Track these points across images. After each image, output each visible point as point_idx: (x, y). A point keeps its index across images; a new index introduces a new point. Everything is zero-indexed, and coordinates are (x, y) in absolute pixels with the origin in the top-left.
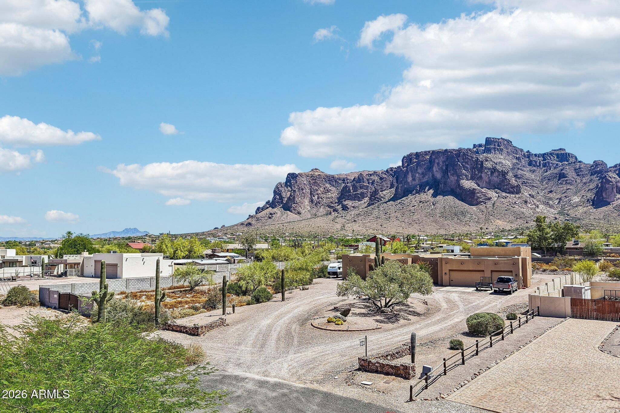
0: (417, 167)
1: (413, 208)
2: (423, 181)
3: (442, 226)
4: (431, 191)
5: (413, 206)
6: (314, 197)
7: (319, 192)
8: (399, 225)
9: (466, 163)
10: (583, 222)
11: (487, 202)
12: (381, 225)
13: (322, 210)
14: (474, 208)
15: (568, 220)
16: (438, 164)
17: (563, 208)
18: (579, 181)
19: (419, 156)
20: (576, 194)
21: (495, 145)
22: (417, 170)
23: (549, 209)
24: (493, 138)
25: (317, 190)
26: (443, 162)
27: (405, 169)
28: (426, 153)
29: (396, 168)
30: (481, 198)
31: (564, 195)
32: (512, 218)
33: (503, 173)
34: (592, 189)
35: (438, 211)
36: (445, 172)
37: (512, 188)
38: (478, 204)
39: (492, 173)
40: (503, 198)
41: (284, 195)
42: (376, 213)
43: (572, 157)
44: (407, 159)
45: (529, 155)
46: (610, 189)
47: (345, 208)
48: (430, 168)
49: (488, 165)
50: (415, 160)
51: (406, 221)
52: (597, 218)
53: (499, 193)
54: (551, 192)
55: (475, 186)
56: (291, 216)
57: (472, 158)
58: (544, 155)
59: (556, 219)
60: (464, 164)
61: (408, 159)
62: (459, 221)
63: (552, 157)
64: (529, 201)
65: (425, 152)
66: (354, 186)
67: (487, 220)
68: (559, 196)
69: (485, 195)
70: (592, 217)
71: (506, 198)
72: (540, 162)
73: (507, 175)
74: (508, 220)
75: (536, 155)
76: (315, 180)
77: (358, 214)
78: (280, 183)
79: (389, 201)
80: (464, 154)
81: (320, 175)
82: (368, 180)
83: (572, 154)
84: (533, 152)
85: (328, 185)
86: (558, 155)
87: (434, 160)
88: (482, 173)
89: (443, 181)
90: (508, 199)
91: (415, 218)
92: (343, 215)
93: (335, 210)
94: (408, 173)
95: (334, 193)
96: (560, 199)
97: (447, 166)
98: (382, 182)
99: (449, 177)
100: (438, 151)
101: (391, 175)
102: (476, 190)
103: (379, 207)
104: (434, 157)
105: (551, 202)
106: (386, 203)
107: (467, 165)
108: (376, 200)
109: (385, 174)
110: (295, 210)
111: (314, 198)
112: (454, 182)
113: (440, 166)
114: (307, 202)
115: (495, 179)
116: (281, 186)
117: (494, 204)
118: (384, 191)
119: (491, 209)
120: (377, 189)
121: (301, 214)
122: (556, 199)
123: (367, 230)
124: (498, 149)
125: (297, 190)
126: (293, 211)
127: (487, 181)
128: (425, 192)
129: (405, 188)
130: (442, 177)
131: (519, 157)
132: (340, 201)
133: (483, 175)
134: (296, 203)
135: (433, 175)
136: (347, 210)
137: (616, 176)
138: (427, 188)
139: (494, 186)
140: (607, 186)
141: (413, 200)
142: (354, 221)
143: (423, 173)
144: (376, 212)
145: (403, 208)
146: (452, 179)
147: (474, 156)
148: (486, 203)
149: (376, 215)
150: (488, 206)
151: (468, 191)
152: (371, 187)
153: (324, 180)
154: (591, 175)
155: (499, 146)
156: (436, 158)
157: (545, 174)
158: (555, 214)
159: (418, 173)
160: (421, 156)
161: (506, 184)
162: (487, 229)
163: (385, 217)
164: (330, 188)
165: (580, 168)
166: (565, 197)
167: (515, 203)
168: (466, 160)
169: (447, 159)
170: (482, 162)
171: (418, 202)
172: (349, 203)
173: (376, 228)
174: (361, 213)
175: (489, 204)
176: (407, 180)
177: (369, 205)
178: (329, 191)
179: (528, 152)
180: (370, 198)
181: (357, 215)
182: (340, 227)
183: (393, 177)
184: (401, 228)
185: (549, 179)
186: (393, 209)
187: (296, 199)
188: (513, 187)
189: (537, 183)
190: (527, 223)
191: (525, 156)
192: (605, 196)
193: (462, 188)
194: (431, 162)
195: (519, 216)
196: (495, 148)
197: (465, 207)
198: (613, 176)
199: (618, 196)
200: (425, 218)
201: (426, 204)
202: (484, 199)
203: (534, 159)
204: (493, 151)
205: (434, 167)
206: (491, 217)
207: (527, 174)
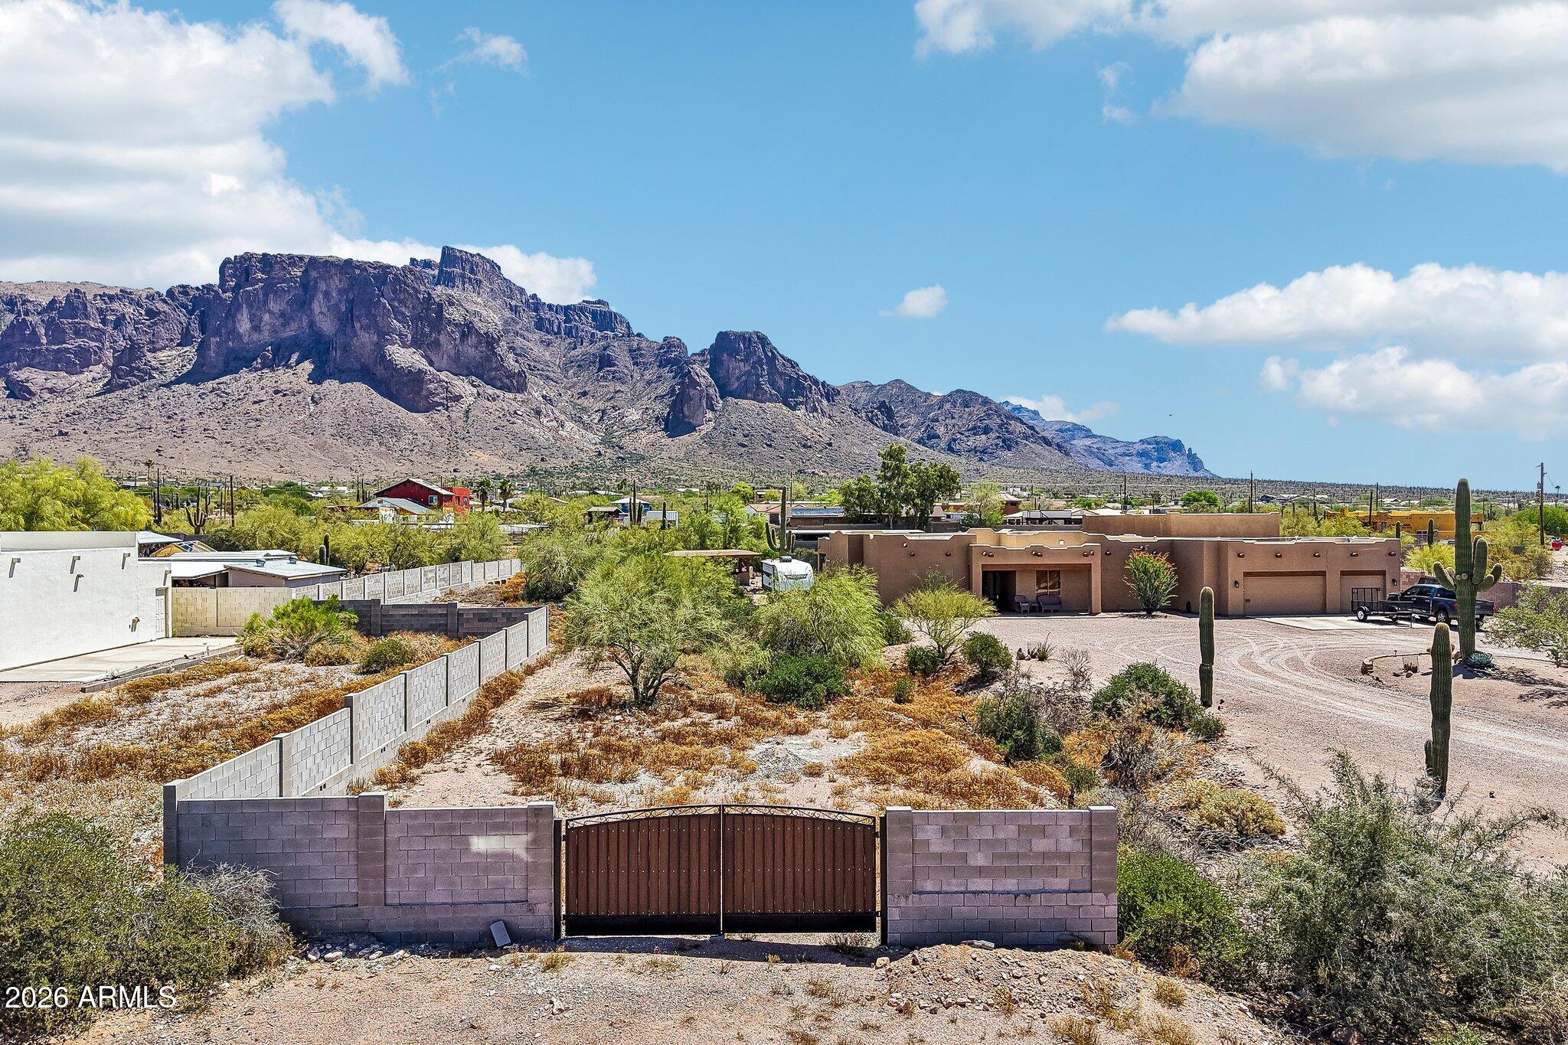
0: (266, 295)
1: (257, 406)
2: (285, 335)
3: (342, 461)
4: (308, 366)
5: (256, 403)
8: (215, 454)
9: (402, 302)
10: (653, 464)
11: (452, 406)
12: (158, 450)
14: (421, 418)
15: (623, 459)
16: (327, 294)
17: (609, 432)
18: (637, 376)
19: (271, 265)
20: (632, 403)
21: (463, 269)
22: (265, 302)
23: (584, 432)
24: (460, 251)
26: (341, 292)
27: (229, 294)
28: (294, 260)
29: (198, 288)
30: (438, 394)
31: (609, 404)
32: (509, 448)
33: (490, 340)
34: (663, 397)
35: (327, 420)
36: (346, 320)
37: (508, 377)
38: (429, 408)
39: (464, 336)
40: (489, 400)
42: (135, 415)
43: (621, 322)
44: (235, 269)
45: (535, 304)
46: (697, 399)
47: (19, 391)
48: (303, 303)
49: (454, 314)
50: (260, 275)
51: (237, 441)
52: (674, 456)
53: (479, 386)
54: (585, 394)
55: (423, 364)
57: (417, 291)
58: (567, 309)
59: (600, 454)
60: (396, 304)
61: (238, 269)
62: (383, 449)
63: (583, 317)
64: (544, 410)
65: (291, 257)
66: (50, 325)
67: (453, 450)
68: (600, 405)
69: (447, 388)
70: (664, 455)
71: (494, 399)
72: (560, 323)
73: (498, 344)
74: (500, 453)
75: (550, 307)
77: (74, 414)
79: (179, 381)
80: (396, 278)
82: (101, 311)
83: (621, 316)
84: (546, 298)
86: (594, 314)
87: (316, 283)
88: (439, 333)
89: (339, 341)
90: (498, 404)
91: (262, 434)
92: (16, 413)
94: (239, 308)
96: (604, 412)
97: (351, 304)
98: (155, 324)
99: (355, 334)
100: (327, 261)
101: (185, 306)
102: (426, 373)
103: (144, 397)
104: (314, 274)
105: (585, 417)
106: (168, 385)
107: (403, 309)
108: (134, 376)
109: (164, 301)
112: (369, 347)
113: (333, 302)
115: (471, 351)
117: (467, 412)
118: (160, 350)
119: (460, 423)
120: (138, 344)
122: (596, 412)
123: (114, 463)
124: (470, 279)
127: (452, 353)
128: (289, 367)
129: (232, 350)
130: (338, 331)
131: (516, 306)
133: (443, 339)
135: (312, 324)
136: (28, 400)
137: (706, 374)
138: (295, 357)
139: (468, 368)
140: (691, 392)
141: (256, 387)
142: (61, 433)
143: (282, 315)
144: (135, 411)
145: (224, 404)
146: (366, 339)
147: (422, 288)
148: (448, 407)
149: (135, 419)
150: (453, 415)
151: (406, 375)
152: (112, 335)
154: (659, 367)
155: (472, 271)
156: (322, 277)
157: (573, 353)
158: (596, 444)
159: (269, 311)
160: (277, 267)
161: (494, 365)
162: (455, 471)
163: (167, 426)
165: (639, 349)
166: (613, 408)
167: (515, 412)
168: (402, 296)
169: (351, 286)
170: (440, 306)
171: (271, 392)
172: (35, 377)
173: (142, 459)
174: (81, 410)
175: (457, 411)
176: (235, 328)
177: (109, 388)
179: (534, 296)
180: (114, 369)
181: (67, 416)
182: (9, 451)
183: (191, 313)
184: (224, 463)
185: (579, 366)
186: (191, 406)
188: (510, 375)
189: (557, 373)
190: (542, 460)
191: (528, 306)
192: (686, 412)
193: (389, 364)
194: (307, 287)
195: (526, 445)
196: (463, 276)
197: (399, 415)
198: (701, 373)
199: (710, 415)
200: (291, 437)
201: (293, 399)
202: (443, 398)
203: (548, 315)
204: (458, 283)
205: (316, 301)
206: (462, 444)
207: (536, 349)
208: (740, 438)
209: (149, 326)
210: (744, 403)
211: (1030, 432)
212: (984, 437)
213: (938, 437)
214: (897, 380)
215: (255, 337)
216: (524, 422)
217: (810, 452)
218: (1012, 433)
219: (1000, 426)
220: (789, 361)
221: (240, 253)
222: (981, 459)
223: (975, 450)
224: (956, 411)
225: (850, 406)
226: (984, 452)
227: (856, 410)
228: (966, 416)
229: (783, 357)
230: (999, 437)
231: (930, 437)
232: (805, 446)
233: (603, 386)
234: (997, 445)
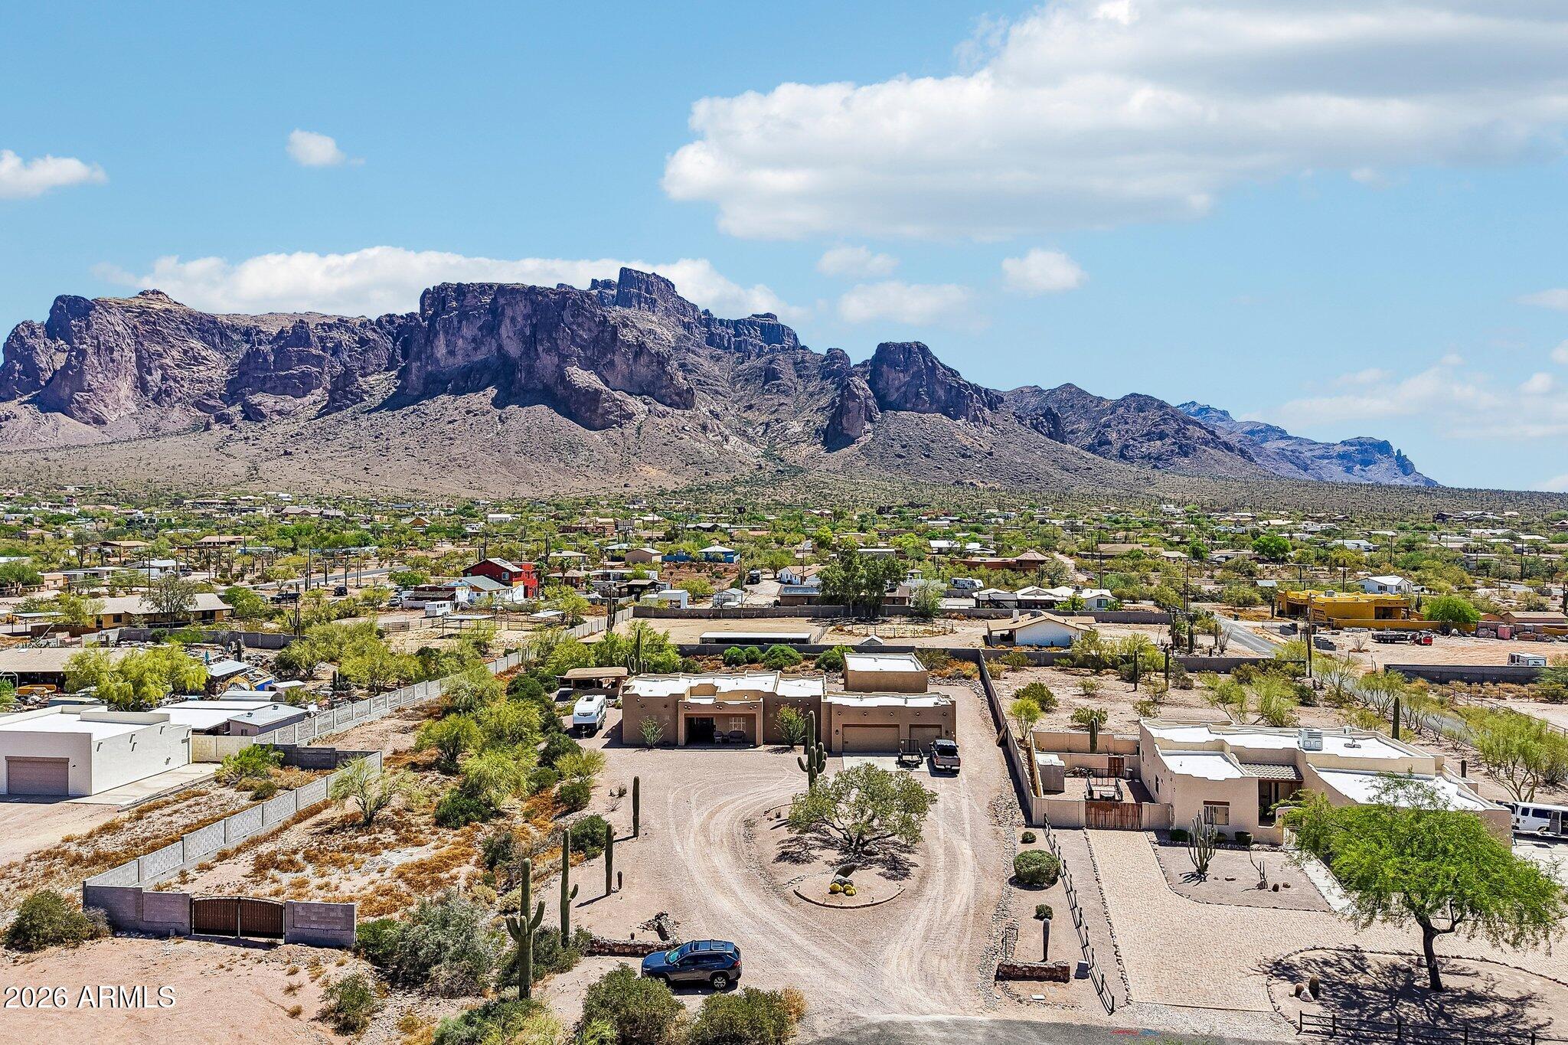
0: (460, 322)
1: (451, 426)
2: (476, 360)
3: (525, 477)
4: (495, 389)
5: (450, 422)
6: (151, 375)
7: (168, 361)
8: (414, 471)
9: (580, 325)
10: (809, 477)
11: (625, 423)
12: (366, 468)
13: (178, 416)
14: (597, 435)
15: (782, 472)
16: (513, 320)
17: (772, 446)
18: (800, 388)
19: (464, 294)
20: (795, 415)
21: (640, 289)
22: (459, 328)
23: (747, 445)
24: (637, 272)
25: (160, 356)
26: (527, 317)
27: (428, 322)
28: (484, 288)
29: (402, 317)
30: (612, 412)
31: (773, 417)
32: (676, 462)
33: (660, 358)
34: (824, 409)
35: (512, 438)
36: (530, 343)
37: (677, 394)
38: (605, 426)
39: (637, 355)
40: (659, 417)
41: (42, 361)
42: (348, 435)
43: (788, 334)
44: (434, 299)
45: (707, 320)
46: (855, 412)
47: (253, 414)
48: (491, 329)
49: (628, 335)
50: (454, 304)
51: (433, 458)
52: (831, 468)
53: (651, 404)
54: (750, 407)
55: (599, 384)
56: (68, 428)
57: (593, 315)
58: (736, 324)
59: (761, 467)
60: (575, 327)
61: (437, 298)
62: (562, 465)
63: (752, 331)
64: (709, 426)
65: (482, 286)
66: (278, 352)
67: (625, 465)
68: (764, 418)
69: (620, 406)
70: (823, 467)
71: (664, 416)
72: (729, 338)
73: (668, 363)
74: (668, 468)
75: (721, 322)
76: (154, 323)
77: (297, 435)
78: (29, 325)
80: (575, 302)
81: (171, 311)
82: (321, 339)
83: (789, 329)
84: (717, 314)
85: (197, 345)
86: (762, 326)
87: (503, 309)
88: (614, 353)
89: (524, 363)
90: (668, 420)
91: (455, 451)
92: (250, 434)
93: (223, 419)
94: (436, 334)
95: (216, 368)
96: (768, 425)
97: (534, 326)
98: (366, 351)
99: (537, 355)
100: (513, 289)
101: (389, 333)
102: (601, 392)
103: (356, 419)
104: (502, 301)
105: (750, 430)
106: (376, 408)
107: (581, 332)
108: (348, 399)
109: (374, 329)
110: (84, 410)
111: (149, 378)
112: (551, 368)
113: (518, 327)
114: (125, 387)
115: (644, 370)
116: (33, 333)
117: (639, 428)
118: (370, 374)
119: (633, 439)
120: (351, 370)
121: (104, 423)
122: (760, 424)
123: (328, 481)
124: (646, 298)
125: (90, 351)
126: (79, 414)
127: (626, 373)
128: (480, 389)
129: (431, 373)
130: (522, 354)
131: (689, 323)
132: (234, 391)
133: (617, 359)
134: (92, 390)
135: (500, 347)
136: (261, 422)
137: (866, 386)
138: (482, 382)
139: (640, 386)
140: (851, 404)
141: (450, 407)
142: (286, 453)
143: (474, 340)
144: (348, 431)
145: (423, 424)
146: (547, 361)
147: (599, 312)
148: (622, 424)
149: (348, 439)
150: (627, 432)
151: (584, 395)
152: (331, 361)
153: (182, 327)
154: (822, 379)
155: (648, 291)
156: (509, 304)
157: (740, 367)
158: (758, 457)
159: (462, 337)
160: (469, 296)
161: (665, 383)
162: (625, 486)
163: (375, 445)
164: (203, 354)
165: (803, 361)
166: (777, 420)
167: (683, 428)
168: (580, 320)
169: (535, 311)
170: (615, 328)
171: (463, 411)
172: (266, 401)
173: (353, 477)
174: (304, 431)
175: (630, 429)
176: (433, 353)
177: (327, 411)
178: (198, 360)
179: (707, 312)
180: (331, 392)
181: (292, 436)
182: (244, 470)
183: (396, 340)
184: (421, 479)
185: (746, 380)
186: (395, 426)
187: (89, 377)
188: (679, 392)
189: (723, 387)
190: (706, 474)
191: (700, 323)
192: (845, 424)
193: (568, 385)
194: (495, 313)
195: (692, 460)
196: (639, 296)
197: (577, 433)
198: (860, 384)
199: (868, 426)
200: (480, 455)
201: (483, 419)
202: (617, 416)
203: (718, 330)
204: (635, 302)
205: (503, 326)
206: (634, 459)
207: (706, 364)
208: (898, 449)
209: (361, 354)
210: (903, 414)
211: (1210, 437)
212: (1159, 443)
213: (1110, 443)
214: (1068, 385)
215: (451, 361)
216: (691, 437)
217: (969, 462)
218: (1190, 439)
219: (1177, 432)
220: (950, 370)
221: (437, 284)
222: (1155, 467)
223: (1149, 457)
224: (1130, 416)
225: (1014, 414)
226: (1158, 459)
227: (1020, 417)
228: (1140, 421)
229: (944, 366)
230: (1175, 443)
231: (1100, 444)
232: (963, 456)
233: (768, 400)
234: (1172, 451)
